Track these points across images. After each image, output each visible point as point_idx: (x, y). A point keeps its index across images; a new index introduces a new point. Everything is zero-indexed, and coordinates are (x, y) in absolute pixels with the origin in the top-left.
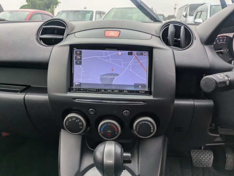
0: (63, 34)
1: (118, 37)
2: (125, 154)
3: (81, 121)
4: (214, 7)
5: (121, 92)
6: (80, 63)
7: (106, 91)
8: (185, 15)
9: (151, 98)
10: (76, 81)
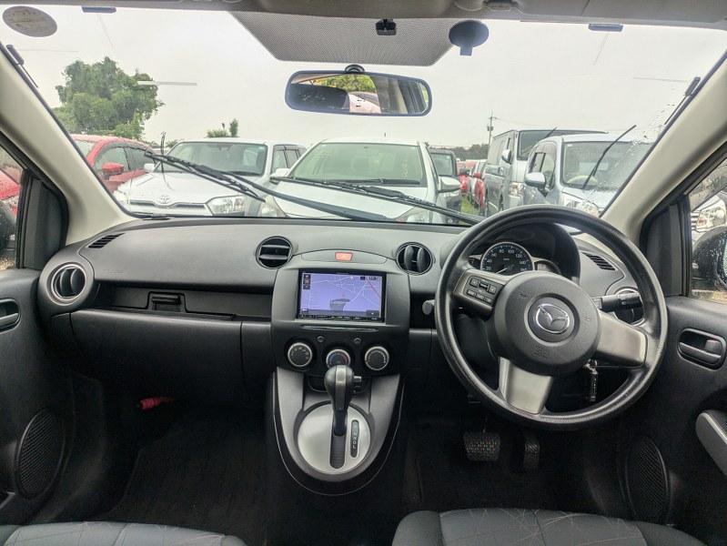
0: (287, 255)
1: (351, 261)
2: (355, 377)
3: (308, 350)
4: (571, 145)
5: (352, 319)
6: (309, 288)
7: (336, 318)
8: (507, 157)
9: (384, 325)
10: (303, 307)
